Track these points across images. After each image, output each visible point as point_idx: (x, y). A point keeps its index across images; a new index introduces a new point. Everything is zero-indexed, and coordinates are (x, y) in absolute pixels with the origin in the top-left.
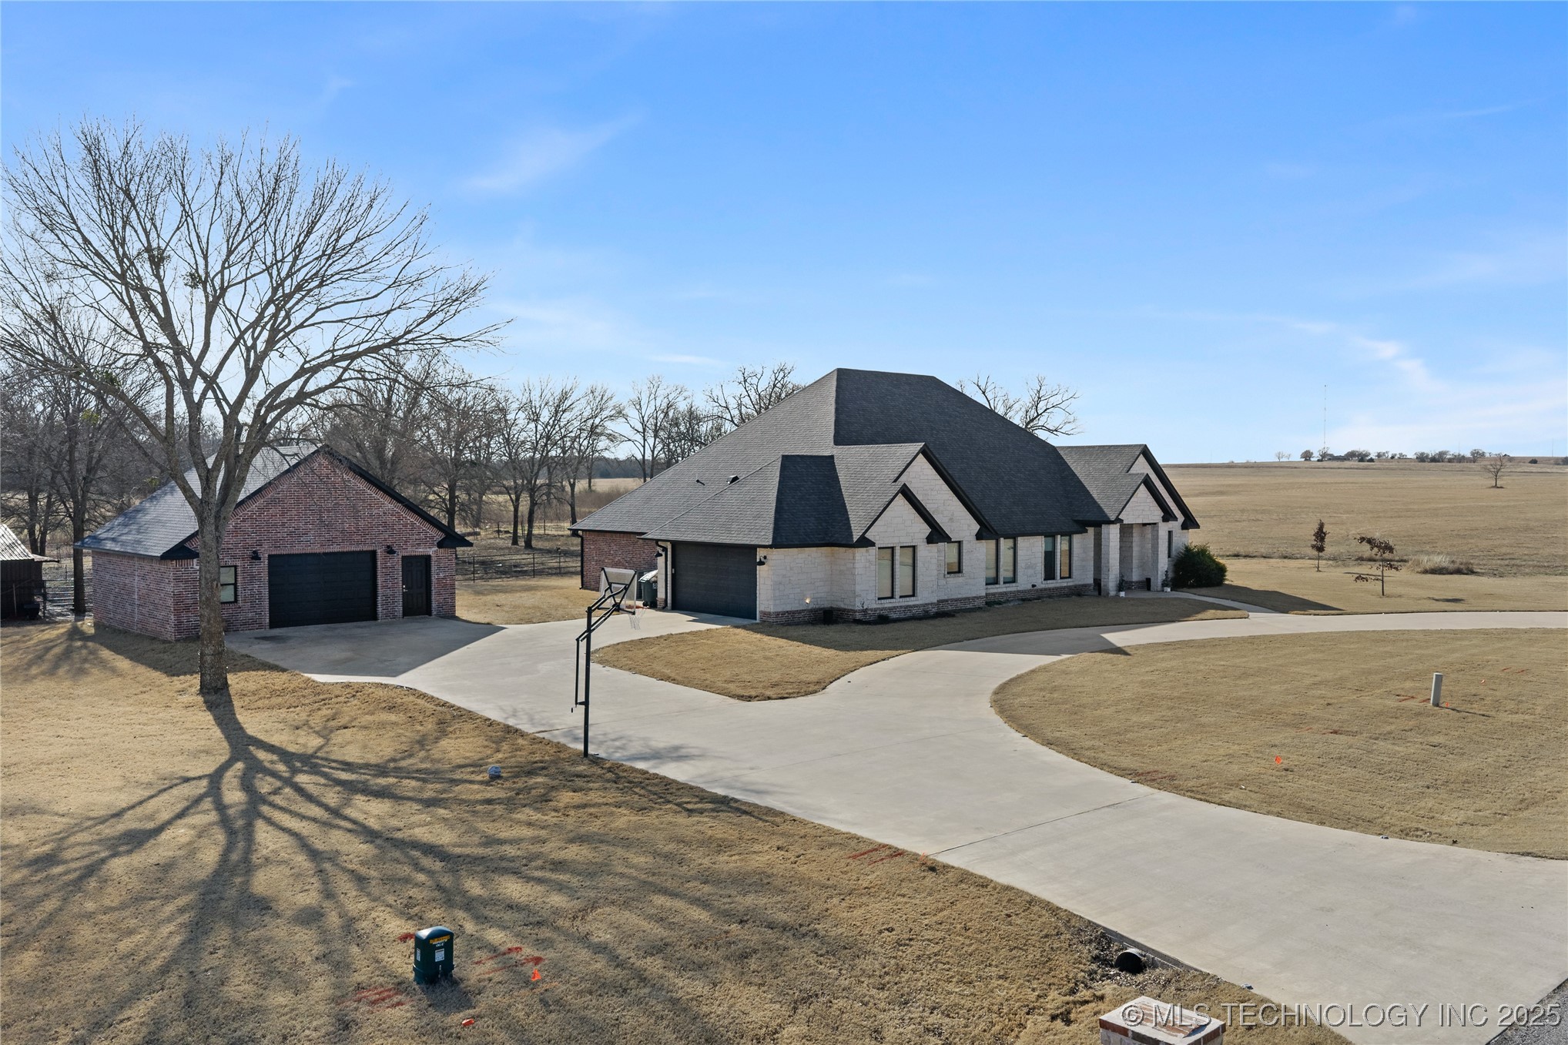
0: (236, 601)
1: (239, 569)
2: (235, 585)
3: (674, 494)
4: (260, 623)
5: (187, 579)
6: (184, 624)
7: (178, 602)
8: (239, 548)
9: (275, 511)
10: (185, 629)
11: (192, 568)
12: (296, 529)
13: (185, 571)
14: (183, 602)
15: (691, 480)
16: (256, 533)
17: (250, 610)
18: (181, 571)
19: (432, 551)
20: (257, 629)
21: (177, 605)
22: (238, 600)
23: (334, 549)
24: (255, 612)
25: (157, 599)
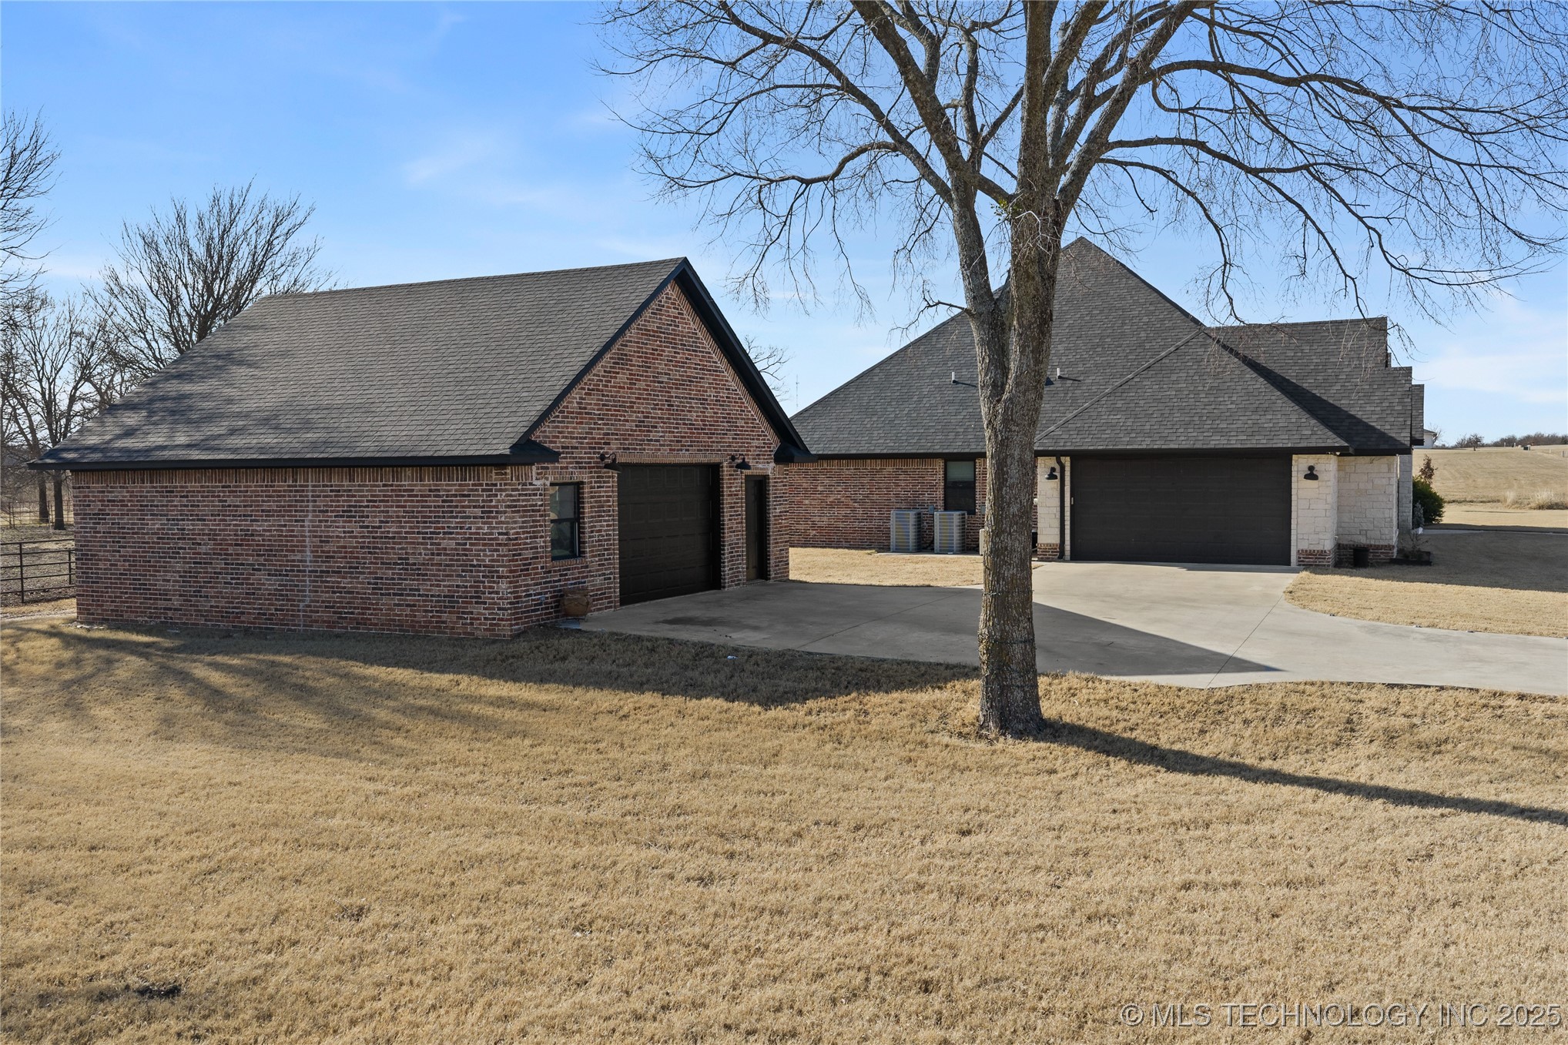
0: (578, 553)
1: (586, 490)
2: (576, 521)
3: (920, 401)
4: (610, 597)
5: (526, 506)
6: (522, 602)
7: (514, 555)
8: (585, 448)
9: (622, 378)
10: (523, 613)
11: (531, 484)
12: (645, 417)
13: (523, 490)
14: (520, 555)
15: (937, 381)
16: (602, 419)
17: (597, 570)
18: (517, 490)
19: (769, 468)
20: (606, 608)
21: (513, 561)
22: (584, 552)
23: (684, 457)
24: (604, 574)
25: (420, 554)
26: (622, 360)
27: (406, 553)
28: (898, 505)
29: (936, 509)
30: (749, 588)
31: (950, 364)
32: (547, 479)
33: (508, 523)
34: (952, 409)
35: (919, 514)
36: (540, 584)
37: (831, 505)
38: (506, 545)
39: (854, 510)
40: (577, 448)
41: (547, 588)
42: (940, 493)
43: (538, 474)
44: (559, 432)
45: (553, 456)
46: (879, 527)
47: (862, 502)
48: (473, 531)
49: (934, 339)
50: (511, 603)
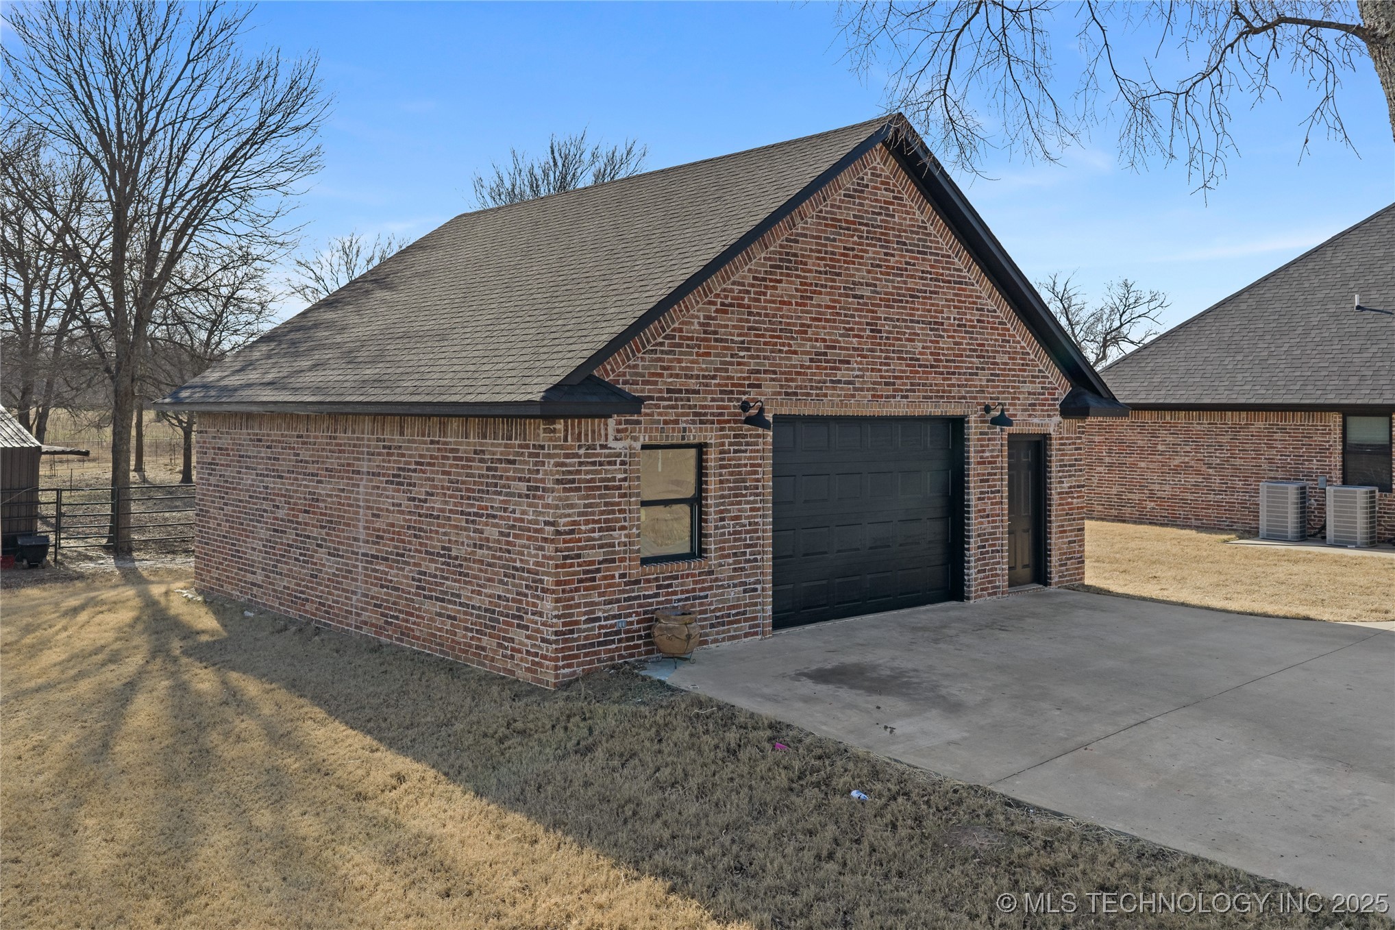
0: (698, 551)
1: (712, 456)
2: (697, 502)
3: (1306, 334)
4: (755, 618)
5: (592, 480)
6: (579, 631)
7: (565, 558)
8: (712, 392)
9: (787, 289)
10: (579, 647)
11: (603, 447)
12: (827, 347)
13: (587, 455)
14: (579, 556)
15: (1332, 307)
16: (748, 349)
17: (731, 578)
18: (577, 456)
19: (1052, 424)
20: (746, 635)
21: (563, 566)
22: (706, 551)
23: (897, 408)
24: (745, 584)
25: (463, 543)
26: (788, 262)
27: (450, 541)
28: (1272, 474)
29: (1329, 482)
30: (1012, 598)
31: (1352, 284)
32: (635, 439)
33: (557, 507)
34: (1355, 345)
35: (1303, 488)
36: (618, 601)
37: (1176, 471)
38: (552, 541)
39: (1208, 478)
40: (698, 392)
41: (631, 607)
42: (1336, 460)
43: (618, 431)
44: (663, 368)
45: (634, 404)
46: (1243, 503)
47: (1220, 468)
48: (517, 516)
49: (1329, 254)
50: (556, 633)
